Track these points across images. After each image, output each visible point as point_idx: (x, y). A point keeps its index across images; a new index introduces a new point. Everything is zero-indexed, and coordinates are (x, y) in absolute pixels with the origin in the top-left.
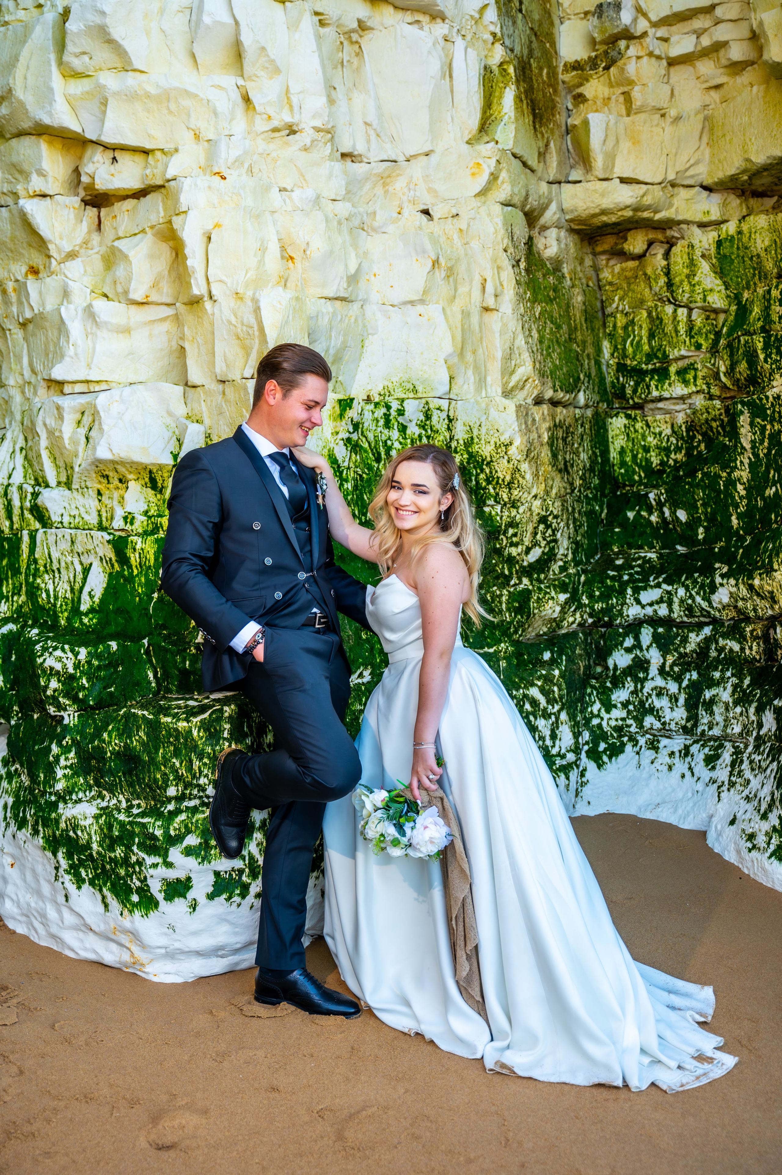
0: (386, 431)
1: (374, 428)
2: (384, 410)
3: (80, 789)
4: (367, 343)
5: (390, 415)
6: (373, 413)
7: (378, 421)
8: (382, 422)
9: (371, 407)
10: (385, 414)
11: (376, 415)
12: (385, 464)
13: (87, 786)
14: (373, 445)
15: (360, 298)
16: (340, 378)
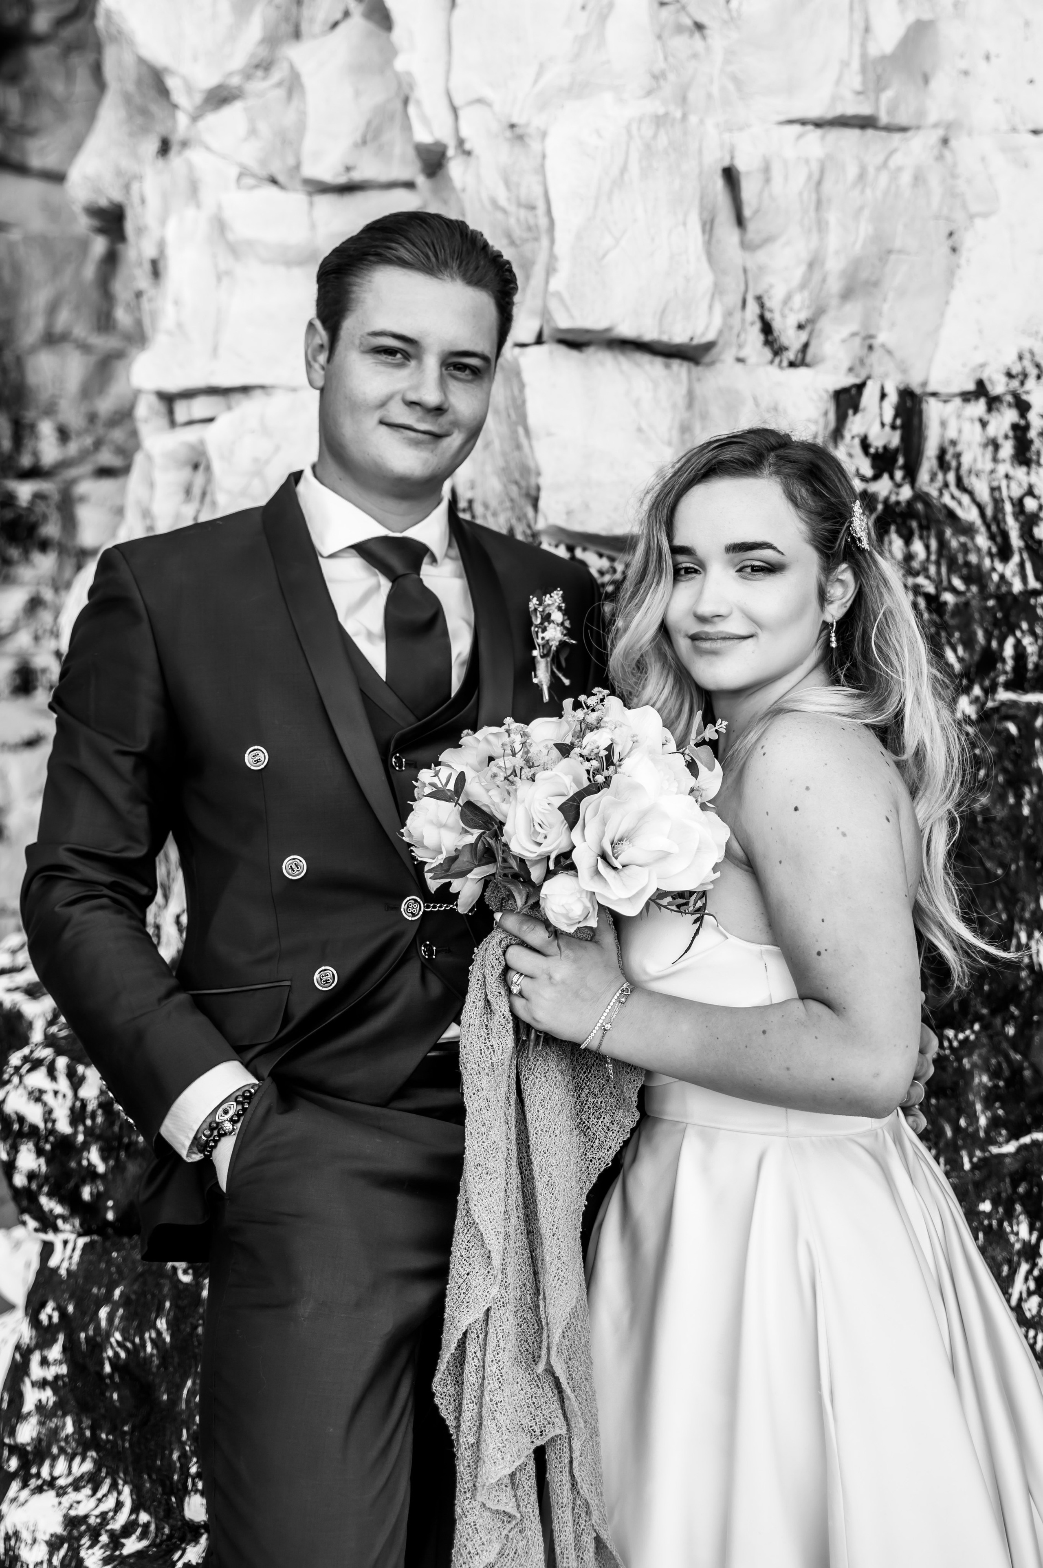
0: (1020, 473)
1: (989, 465)
2: (1010, 416)
3: (62, 1450)
4: (968, 240)
5: (1027, 427)
6: (984, 424)
7: (996, 446)
8: (1007, 449)
9: (979, 407)
10: (1015, 427)
11: (991, 431)
12: (1022, 565)
13: (79, 1443)
14: (989, 512)
15: (933, 117)
16: (882, 338)
